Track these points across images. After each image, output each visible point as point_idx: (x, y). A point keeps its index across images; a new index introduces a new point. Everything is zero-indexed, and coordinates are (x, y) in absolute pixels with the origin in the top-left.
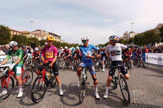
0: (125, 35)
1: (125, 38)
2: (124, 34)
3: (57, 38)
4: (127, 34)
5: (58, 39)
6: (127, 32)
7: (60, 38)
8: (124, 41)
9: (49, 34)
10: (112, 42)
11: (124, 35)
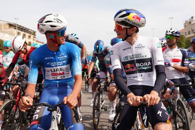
0: (188, 25)
1: (189, 32)
2: (186, 22)
3: (27, 35)
4: (192, 23)
5: (29, 37)
6: (192, 18)
7: (35, 35)
8: (185, 40)
9: (8, 26)
10: (123, 26)
11: (185, 26)
